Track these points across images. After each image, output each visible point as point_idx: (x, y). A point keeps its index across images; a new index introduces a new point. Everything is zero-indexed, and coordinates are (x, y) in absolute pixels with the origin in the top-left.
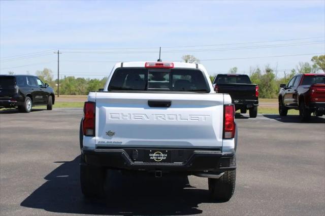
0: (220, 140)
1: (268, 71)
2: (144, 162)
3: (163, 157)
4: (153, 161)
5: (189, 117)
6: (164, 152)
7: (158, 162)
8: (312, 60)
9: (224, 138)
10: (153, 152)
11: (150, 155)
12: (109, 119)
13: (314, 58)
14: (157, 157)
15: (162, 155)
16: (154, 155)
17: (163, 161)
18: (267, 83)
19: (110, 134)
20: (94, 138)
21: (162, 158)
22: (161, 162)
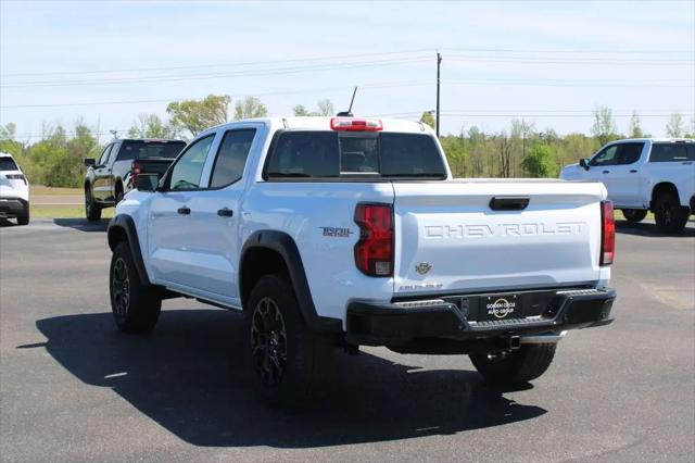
0: (595, 267)
1: (82, 131)
2: (478, 321)
3: (509, 307)
4: (493, 318)
5: (556, 229)
6: (510, 299)
7: (502, 319)
8: (168, 110)
9: (601, 264)
10: (493, 301)
11: (489, 306)
12: (424, 239)
13: (172, 107)
14: (499, 309)
15: (508, 305)
16: (494, 306)
17: (509, 316)
18: (81, 155)
19: (423, 269)
20: (391, 280)
21: (508, 311)
22: (505, 318)
